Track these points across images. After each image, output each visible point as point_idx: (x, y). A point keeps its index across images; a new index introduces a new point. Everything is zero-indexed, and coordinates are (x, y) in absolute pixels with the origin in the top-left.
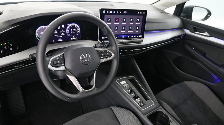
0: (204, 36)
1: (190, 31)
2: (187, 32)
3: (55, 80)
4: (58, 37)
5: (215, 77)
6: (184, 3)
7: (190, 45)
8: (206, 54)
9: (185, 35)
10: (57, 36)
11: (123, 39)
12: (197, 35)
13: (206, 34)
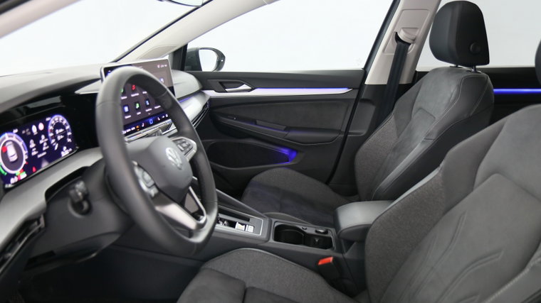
0: (243, 92)
1: (216, 91)
2: (211, 93)
3: (94, 255)
4: (39, 156)
5: (285, 151)
6: (185, 46)
7: (226, 115)
8: (258, 121)
9: (211, 100)
10: (37, 155)
11: (152, 125)
12: (230, 93)
13: (245, 87)
